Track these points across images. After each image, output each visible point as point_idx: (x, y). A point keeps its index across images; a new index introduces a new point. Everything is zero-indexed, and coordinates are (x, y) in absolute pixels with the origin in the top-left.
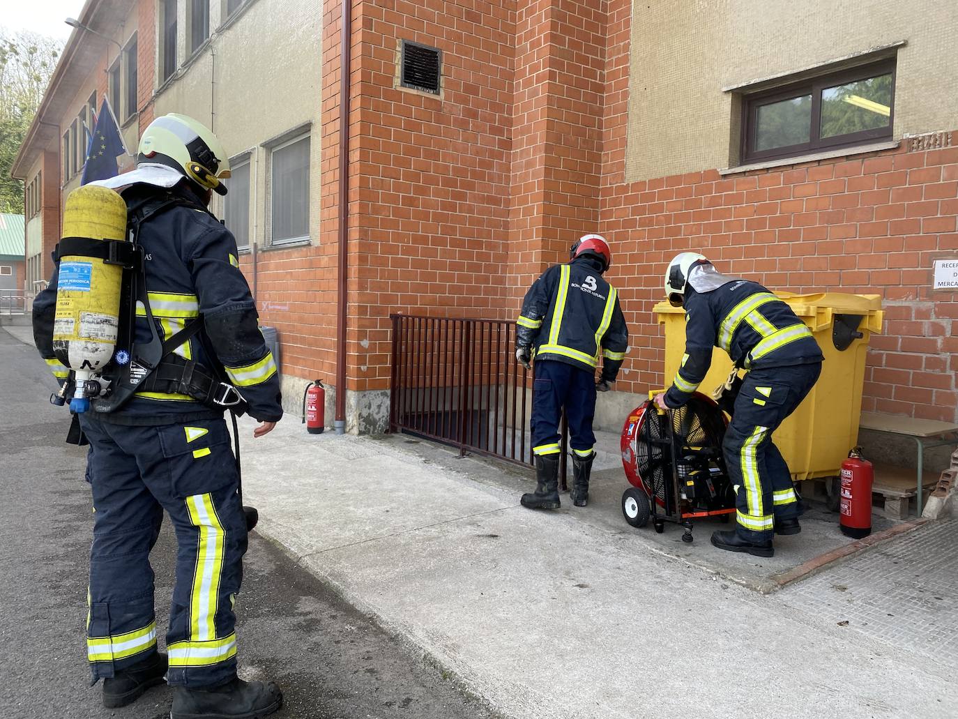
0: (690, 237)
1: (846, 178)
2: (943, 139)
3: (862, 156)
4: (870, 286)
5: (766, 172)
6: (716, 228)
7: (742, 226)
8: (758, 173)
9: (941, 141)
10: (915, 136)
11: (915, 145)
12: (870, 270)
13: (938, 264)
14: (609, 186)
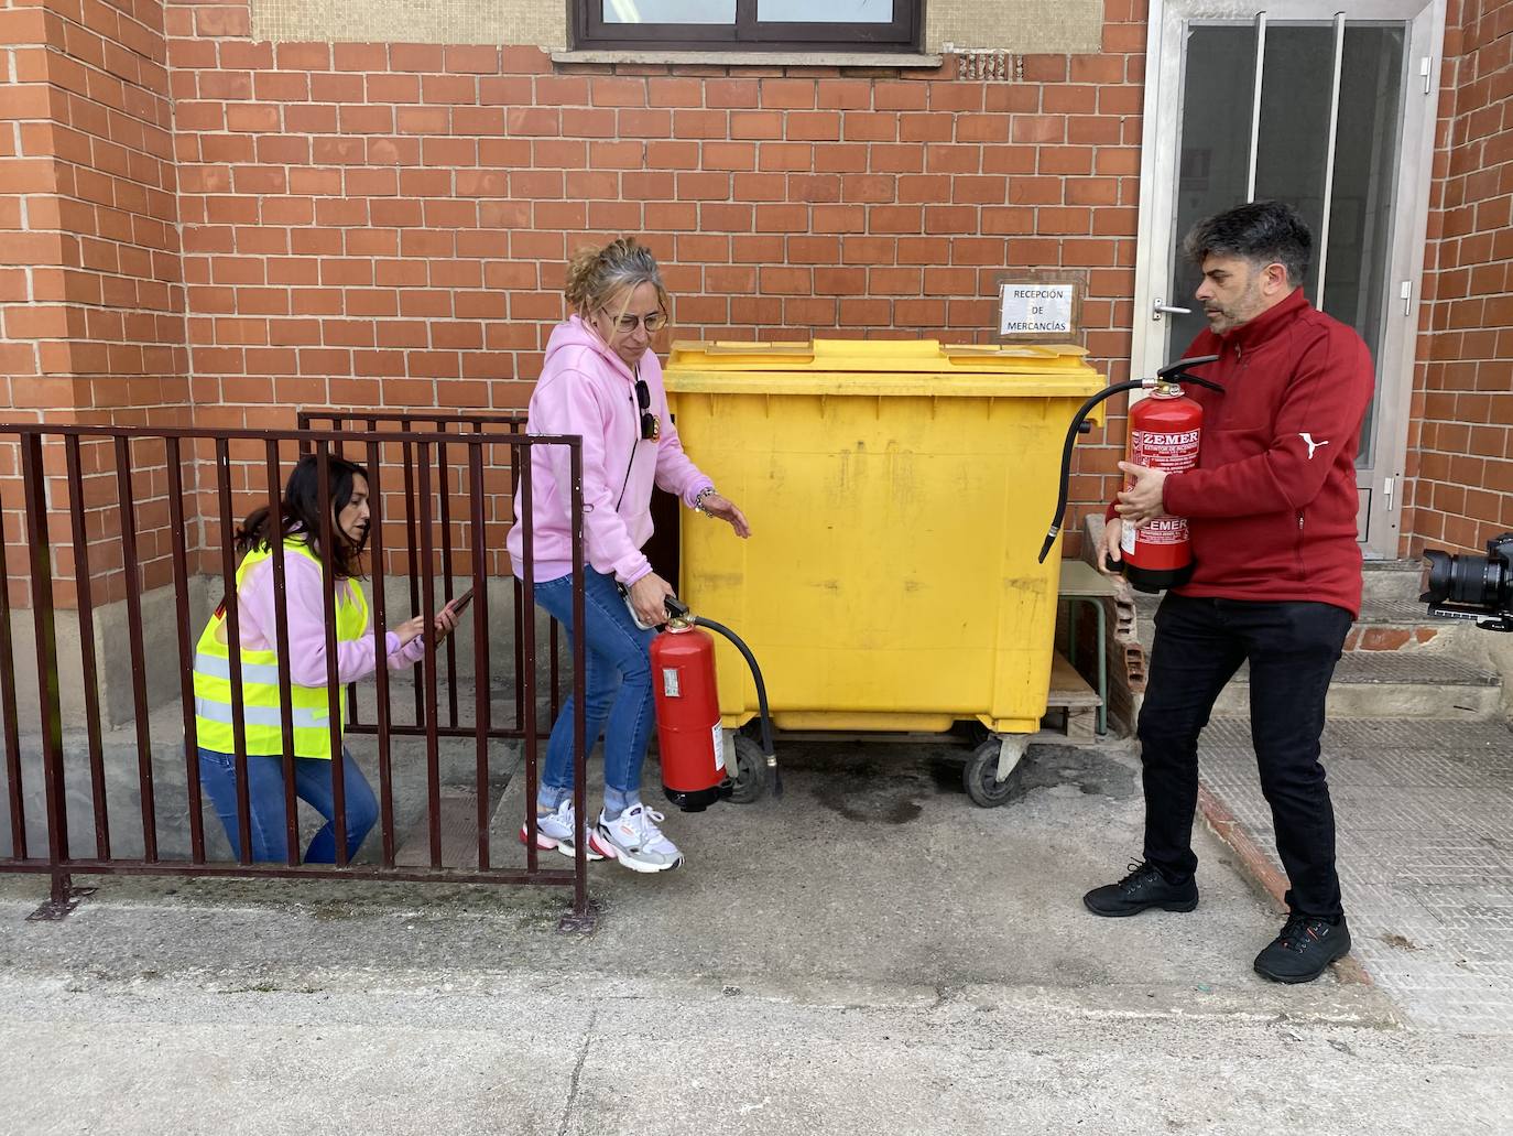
0: (477, 201)
1: (842, 113)
2: (1010, 66)
3: (871, 73)
4: (892, 328)
5: (665, 72)
6: (549, 186)
7: (614, 187)
8: (646, 72)
9: (1006, 69)
10: (962, 51)
11: (963, 68)
12: (891, 298)
13: (1009, 290)
14: (195, 38)
